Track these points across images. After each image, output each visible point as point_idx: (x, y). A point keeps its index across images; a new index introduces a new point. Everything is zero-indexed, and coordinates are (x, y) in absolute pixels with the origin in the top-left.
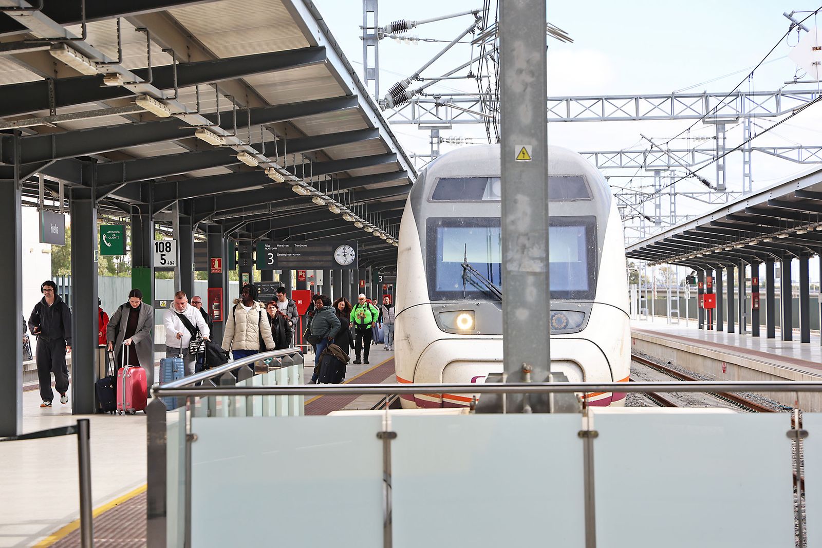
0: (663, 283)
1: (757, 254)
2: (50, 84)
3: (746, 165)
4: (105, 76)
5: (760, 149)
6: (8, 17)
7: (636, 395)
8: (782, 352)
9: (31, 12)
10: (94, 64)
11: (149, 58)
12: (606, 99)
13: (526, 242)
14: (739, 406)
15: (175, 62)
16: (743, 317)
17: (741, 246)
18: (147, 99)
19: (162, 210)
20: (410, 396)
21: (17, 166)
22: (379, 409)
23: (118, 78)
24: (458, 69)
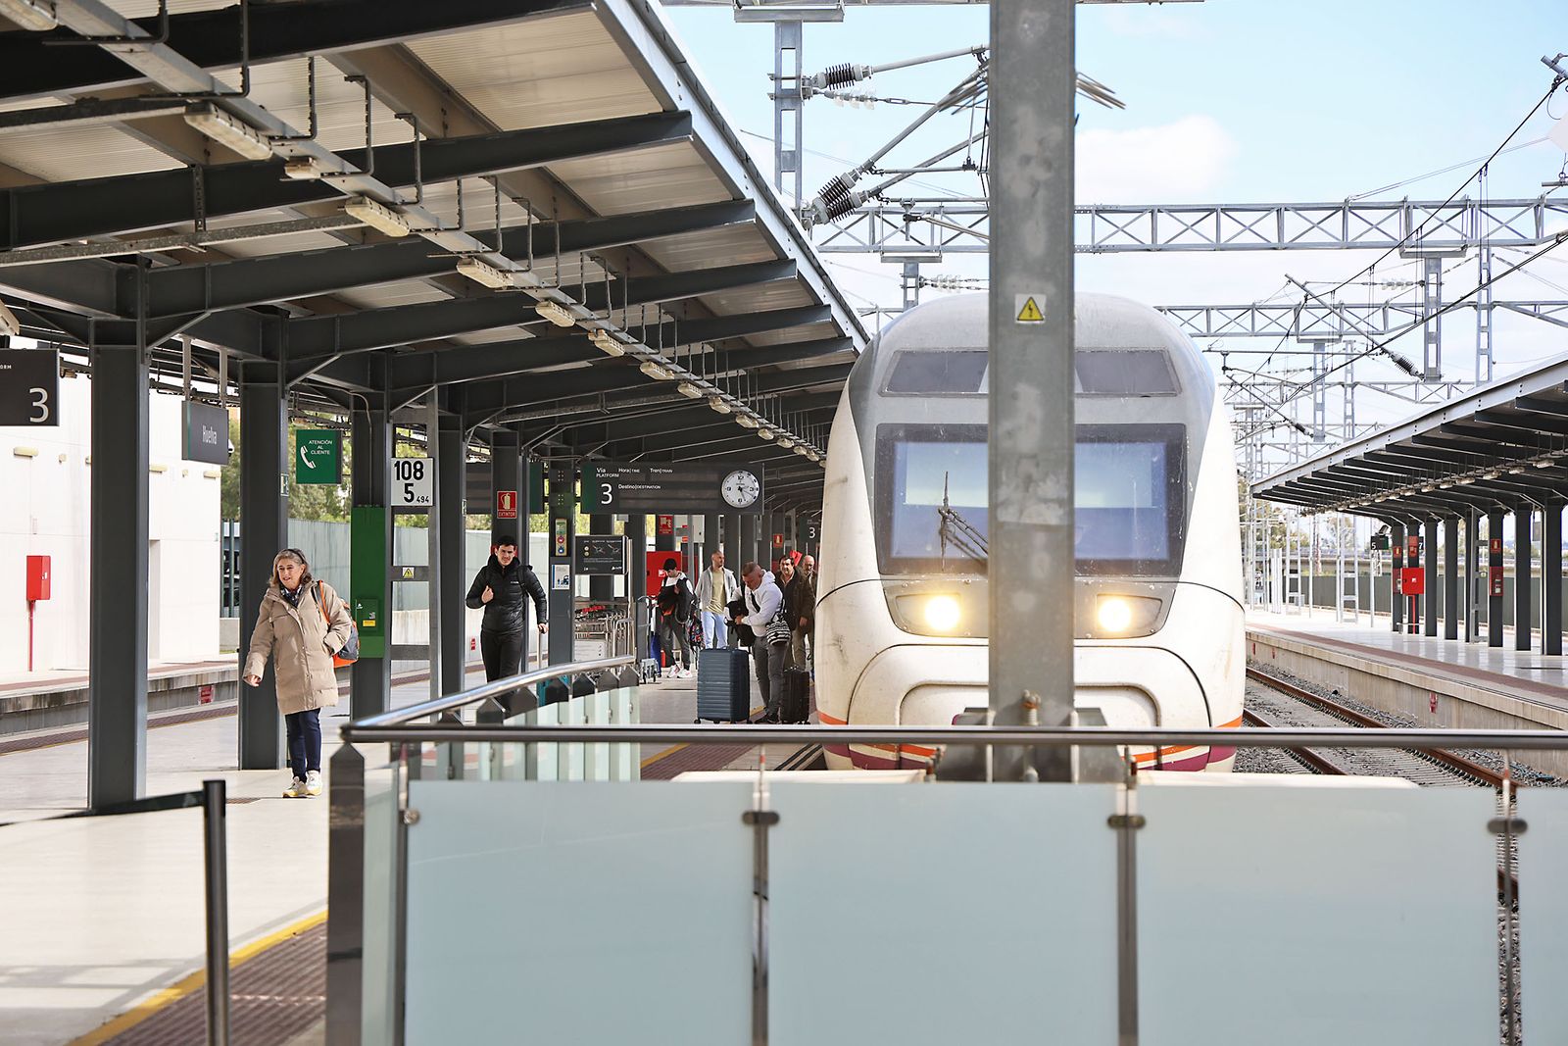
0: (1334, 548)
1: (1499, 496)
2: (197, 174)
3: (1482, 334)
4: (288, 162)
5: (1508, 305)
6: (108, 55)
7: (1269, 751)
8: (1543, 674)
9: (148, 45)
10: (266, 140)
11: (368, 130)
12: (1224, 210)
13: (1034, 471)
14: (1457, 772)
15: (418, 137)
16: (1472, 611)
17: (1468, 482)
18: (366, 204)
19: (406, 404)
20: (841, 746)
21: (142, 321)
22: (790, 770)
23: (311, 165)
24: (947, 154)
